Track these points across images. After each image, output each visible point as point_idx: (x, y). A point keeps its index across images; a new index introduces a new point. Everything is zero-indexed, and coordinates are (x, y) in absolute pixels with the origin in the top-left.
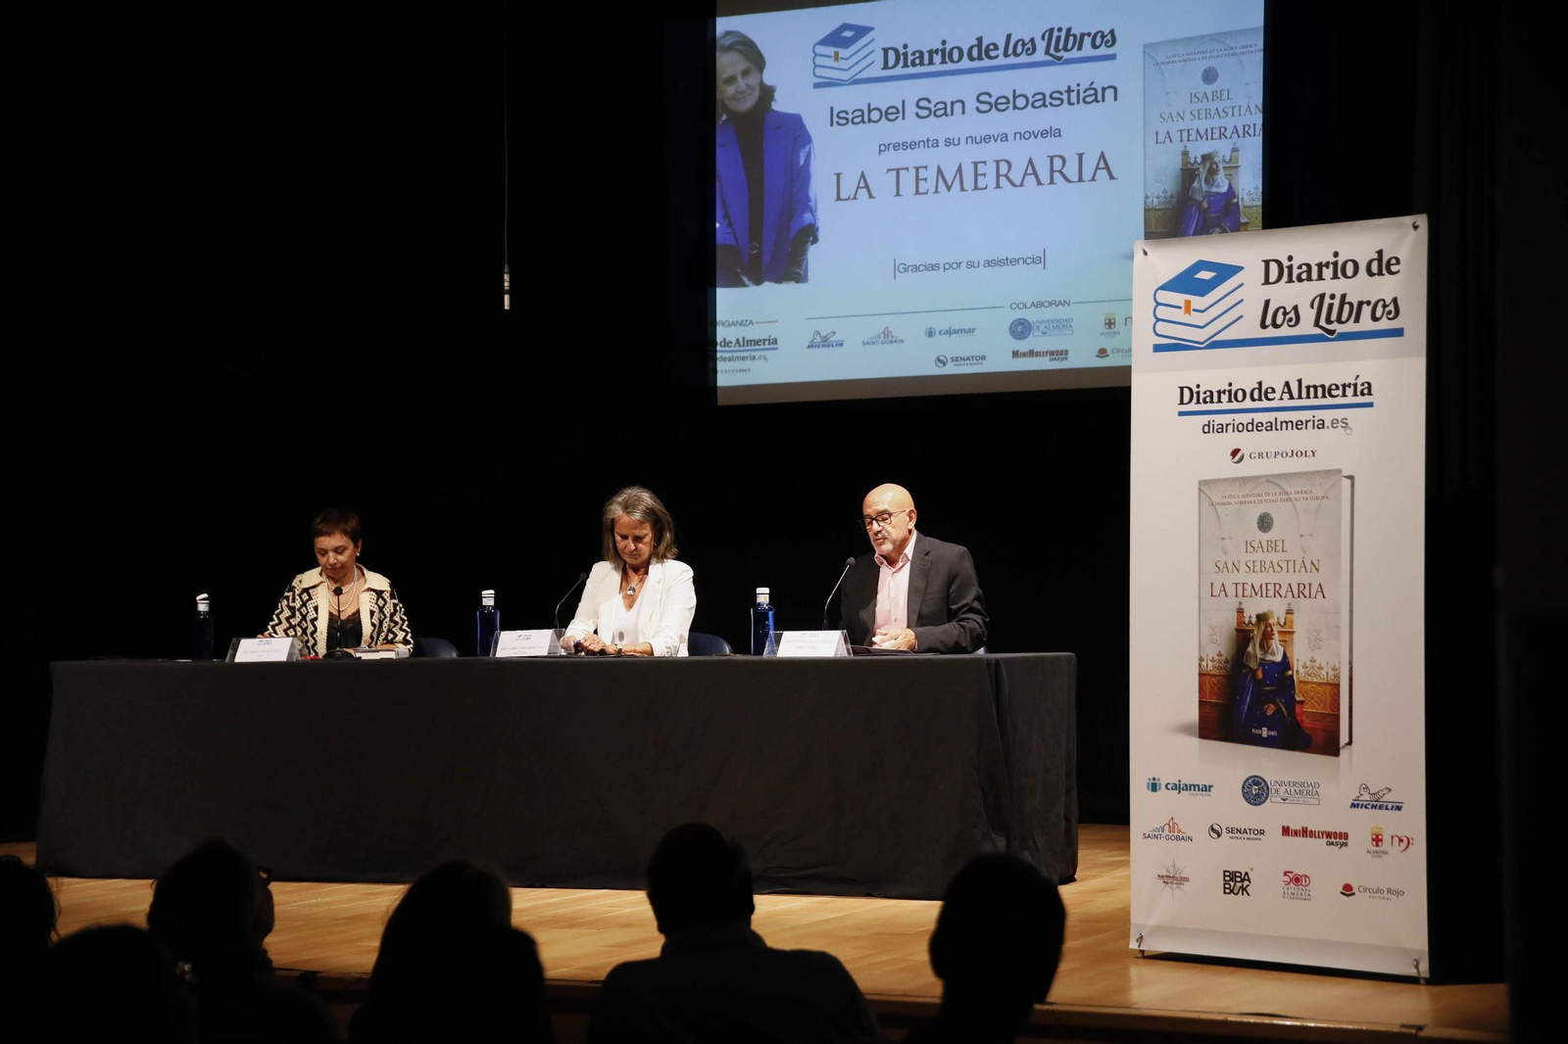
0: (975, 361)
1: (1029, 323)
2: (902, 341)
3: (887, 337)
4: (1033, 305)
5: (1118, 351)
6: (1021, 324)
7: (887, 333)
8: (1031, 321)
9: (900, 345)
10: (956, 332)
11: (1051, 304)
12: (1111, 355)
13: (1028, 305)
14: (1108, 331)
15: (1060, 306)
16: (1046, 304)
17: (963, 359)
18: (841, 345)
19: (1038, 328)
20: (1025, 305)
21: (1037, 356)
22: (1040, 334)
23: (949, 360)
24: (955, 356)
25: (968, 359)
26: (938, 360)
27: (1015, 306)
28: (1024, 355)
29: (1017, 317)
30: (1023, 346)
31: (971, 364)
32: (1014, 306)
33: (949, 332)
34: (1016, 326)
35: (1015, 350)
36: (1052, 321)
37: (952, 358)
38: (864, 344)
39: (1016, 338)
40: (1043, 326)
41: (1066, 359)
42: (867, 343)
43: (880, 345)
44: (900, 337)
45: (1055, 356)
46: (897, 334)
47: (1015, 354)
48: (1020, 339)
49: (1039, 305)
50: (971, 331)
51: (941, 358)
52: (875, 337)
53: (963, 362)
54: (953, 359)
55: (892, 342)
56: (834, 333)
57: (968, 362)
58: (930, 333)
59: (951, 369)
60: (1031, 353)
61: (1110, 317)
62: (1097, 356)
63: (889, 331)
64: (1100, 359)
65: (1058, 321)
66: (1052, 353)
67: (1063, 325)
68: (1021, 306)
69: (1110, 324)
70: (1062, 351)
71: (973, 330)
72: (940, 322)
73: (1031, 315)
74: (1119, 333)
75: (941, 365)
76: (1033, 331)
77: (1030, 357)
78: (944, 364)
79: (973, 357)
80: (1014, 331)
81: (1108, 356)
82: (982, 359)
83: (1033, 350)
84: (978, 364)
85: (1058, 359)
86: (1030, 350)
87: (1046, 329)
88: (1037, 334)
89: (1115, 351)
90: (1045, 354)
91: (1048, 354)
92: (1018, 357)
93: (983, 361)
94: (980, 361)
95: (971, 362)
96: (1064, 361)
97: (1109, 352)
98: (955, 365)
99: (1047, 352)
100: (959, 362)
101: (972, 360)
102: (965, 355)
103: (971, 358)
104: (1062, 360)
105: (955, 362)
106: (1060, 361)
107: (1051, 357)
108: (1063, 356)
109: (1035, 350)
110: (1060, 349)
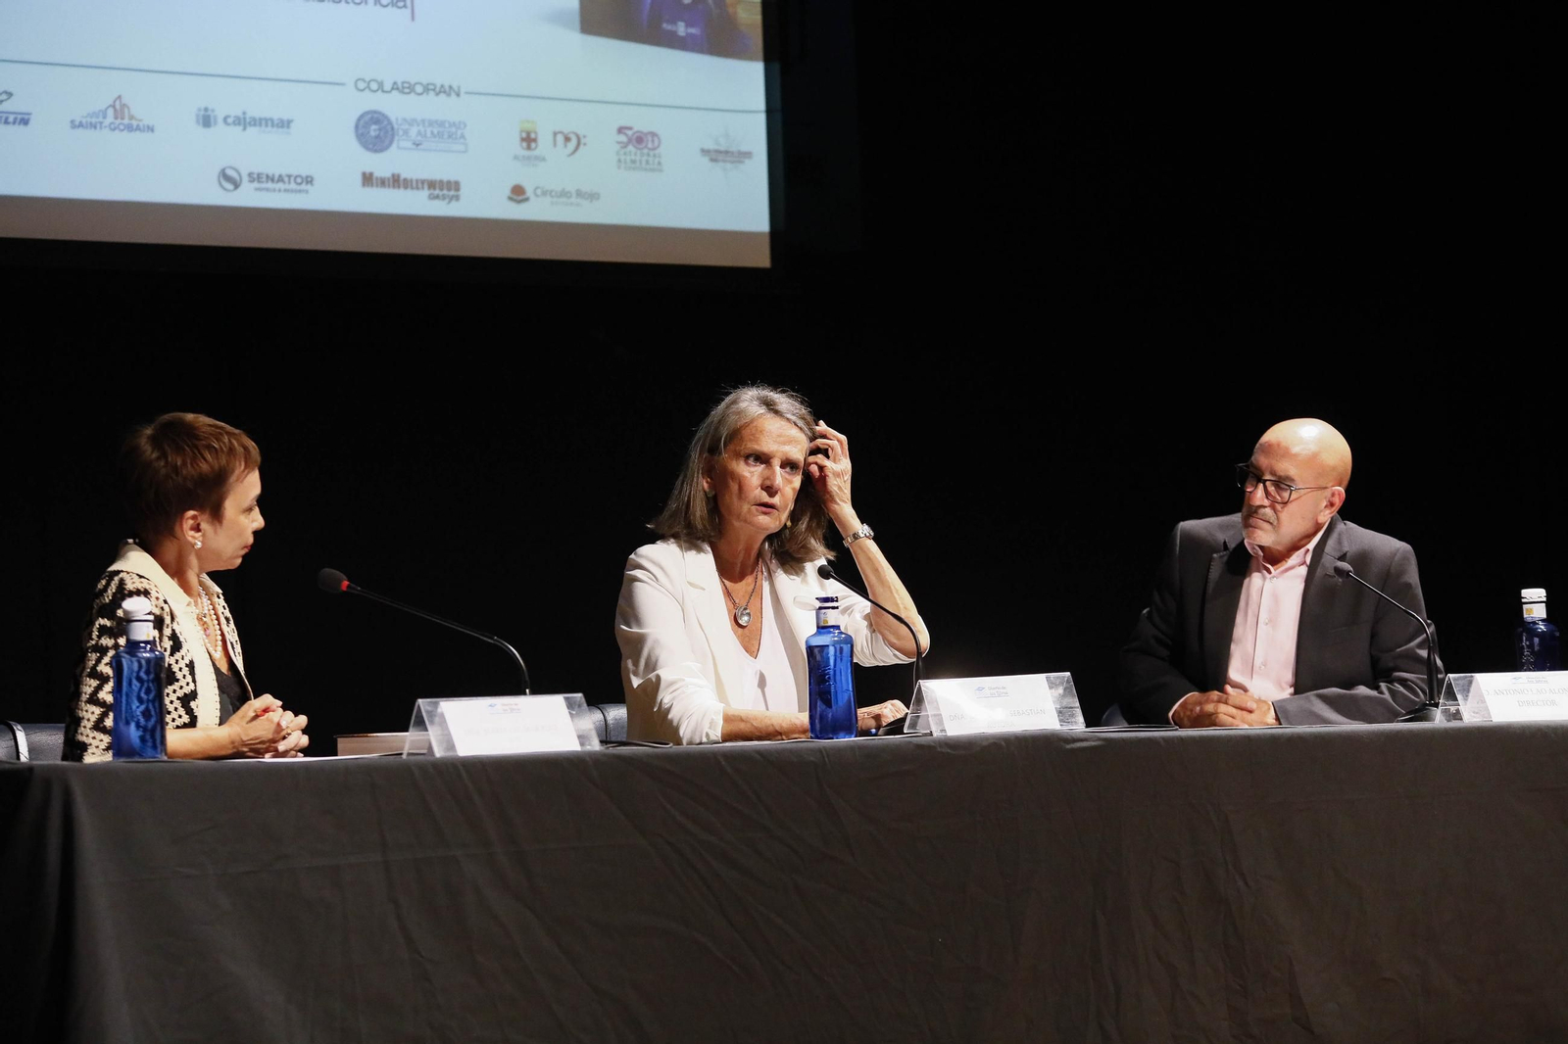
0: (293, 186)
1: (390, 123)
2: (151, 129)
3: (120, 117)
4: (395, 87)
5: (544, 193)
6: (377, 122)
7: (119, 108)
8: (393, 119)
9: (149, 135)
10: (257, 122)
11: (427, 89)
12: (533, 198)
13: (387, 86)
14: (527, 153)
15: (442, 96)
16: (419, 89)
17: (270, 178)
18: (25, 122)
19: (406, 132)
20: (381, 85)
21: (406, 188)
22: (409, 144)
23: (245, 179)
24: (256, 170)
25: (281, 179)
26: (224, 175)
27: (366, 85)
28: (383, 183)
29: (367, 108)
30: (382, 164)
31: (286, 191)
32: (362, 85)
33: (242, 122)
34: (367, 125)
35: (368, 170)
36: (431, 123)
37: (250, 175)
38: (75, 125)
39: (367, 148)
40: (414, 131)
41: (457, 198)
42: (81, 125)
43: (106, 131)
44: (147, 122)
45: (437, 192)
46: (139, 110)
47: (368, 179)
48: (376, 151)
49: (406, 88)
50: (285, 124)
51: (230, 172)
52: (94, 114)
53: (270, 185)
54: (256, 178)
55: (130, 128)
56: (10, 95)
57: (280, 185)
58: (206, 120)
59: (248, 197)
60: (396, 182)
61: (528, 126)
62: (510, 199)
63: (124, 106)
64: (513, 205)
65: (441, 124)
66: (432, 185)
67: (448, 133)
68: (374, 86)
69: (529, 140)
70: (449, 182)
71: (289, 122)
72: (227, 100)
73: (395, 107)
74: (544, 159)
75: (230, 186)
76: (396, 138)
77: (394, 187)
78: (237, 186)
79: (289, 176)
80: (362, 134)
81: (527, 199)
82: (307, 183)
83: (399, 176)
84: (300, 191)
85: (444, 197)
86: (393, 175)
87: (419, 138)
88: (403, 144)
89: (539, 192)
90: (420, 185)
91: (426, 186)
92: (372, 185)
93: (309, 187)
94: (304, 187)
95: (287, 186)
96: (454, 203)
97: (529, 192)
98: (257, 189)
99: (423, 182)
100: (264, 185)
101: (289, 183)
102: (276, 171)
103: (286, 179)
104: (451, 199)
105: (256, 184)
106: (447, 200)
107: (432, 191)
108: (452, 193)
109: (403, 176)
110: (445, 178)
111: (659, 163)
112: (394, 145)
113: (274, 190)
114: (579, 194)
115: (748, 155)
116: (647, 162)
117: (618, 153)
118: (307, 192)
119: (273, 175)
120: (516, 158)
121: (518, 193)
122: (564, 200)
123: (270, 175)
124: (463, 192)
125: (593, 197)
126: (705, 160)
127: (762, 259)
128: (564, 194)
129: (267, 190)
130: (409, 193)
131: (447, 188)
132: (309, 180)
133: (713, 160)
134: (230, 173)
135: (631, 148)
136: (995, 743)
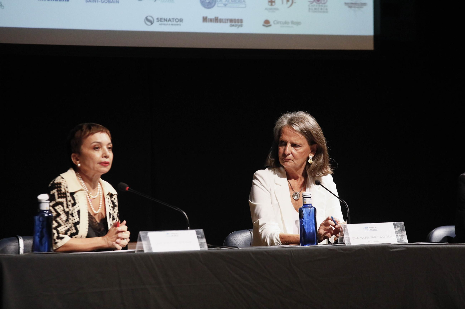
0: (175, 23)
2: (118, 2)
5: (278, 23)
9: (117, 4)
12: (273, 25)
17: (166, 20)
21: (220, 22)
22: (222, 5)
23: (155, 20)
24: (160, 17)
25: (170, 20)
26: (147, 19)
28: (211, 20)
30: (211, 13)
31: (172, 25)
35: (205, 16)
37: (157, 19)
39: (205, 7)
41: (241, 26)
42: (90, 1)
43: (100, 3)
45: (233, 24)
47: (205, 19)
48: (208, 8)
53: (165, 22)
54: (159, 20)
55: (109, 2)
57: (170, 23)
59: (157, 28)
60: (217, 20)
62: (264, 25)
64: (264, 27)
66: (231, 21)
69: (272, 1)
70: (238, 20)
74: (277, 9)
75: (149, 24)
76: (217, 3)
77: (216, 22)
78: (152, 23)
79: (173, 19)
80: (203, 2)
81: (270, 25)
82: (180, 21)
83: (217, 18)
84: (177, 25)
85: (236, 26)
86: (215, 17)
87: (226, 2)
88: (220, 5)
89: (275, 22)
90: (226, 21)
91: (229, 21)
92: (207, 22)
93: (181, 23)
94: (179, 23)
95: (172, 23)
96: (240, 28)
97: (271, 23)
98: (160, 24)
99: (228, 20)
100: (163, 23)
101: (173, 21)
102: (168, 17)
103: (172, 20)
104: (239, 26)
105: (160, 23)
106: (237, 27)
107: (231, 23)
108: (240, 24)
109: (219, 18)
110: (237, 18)
111: (327, 9)
112: (216, 6)
113: (167, 25)
114: (293, 22)
115: (365, 4)
116: (321, 9)
117: (309, 6)
118: (180, 25)
119: (167, 19)
120: (266, 9)
121: (267, 23)
122: (286, 25)
123: (166, 19)
124: (244, 24)
125: (298, 23)
126: (346, 7)
127: (370, 46)
128: (286, 23)
129: (164, 24)
130: (222, 24)
131: (238, 22)
132: (181, 20)
133: (350, 7)
134: (149, 18)
135: (315, 3)
136: (361, 249)
